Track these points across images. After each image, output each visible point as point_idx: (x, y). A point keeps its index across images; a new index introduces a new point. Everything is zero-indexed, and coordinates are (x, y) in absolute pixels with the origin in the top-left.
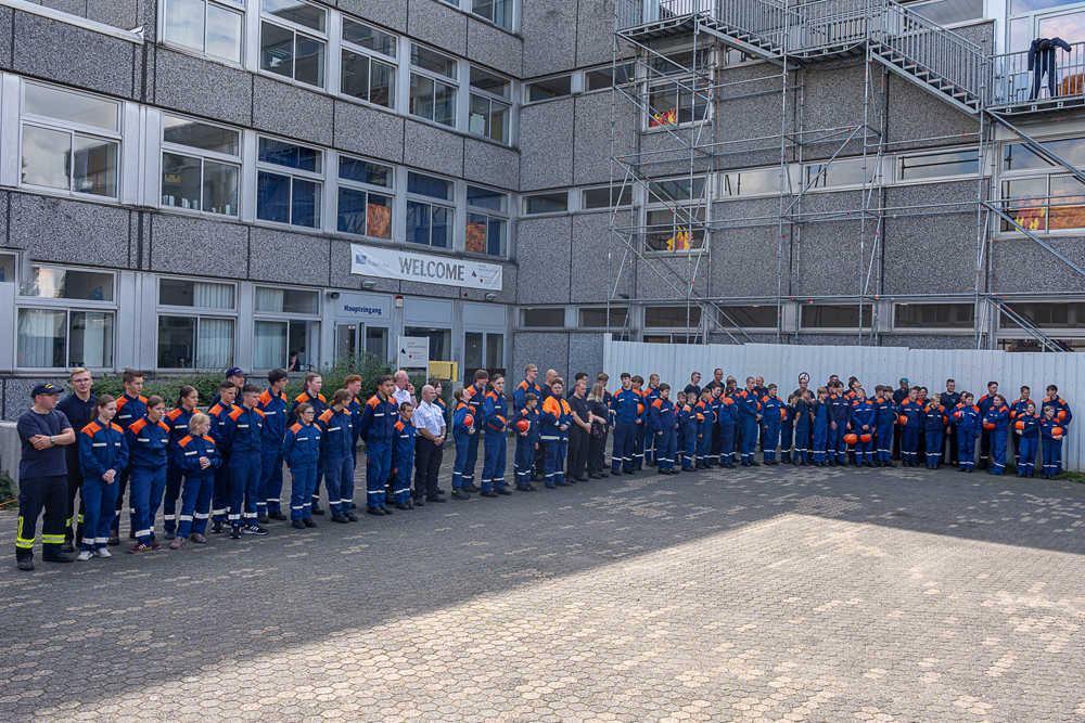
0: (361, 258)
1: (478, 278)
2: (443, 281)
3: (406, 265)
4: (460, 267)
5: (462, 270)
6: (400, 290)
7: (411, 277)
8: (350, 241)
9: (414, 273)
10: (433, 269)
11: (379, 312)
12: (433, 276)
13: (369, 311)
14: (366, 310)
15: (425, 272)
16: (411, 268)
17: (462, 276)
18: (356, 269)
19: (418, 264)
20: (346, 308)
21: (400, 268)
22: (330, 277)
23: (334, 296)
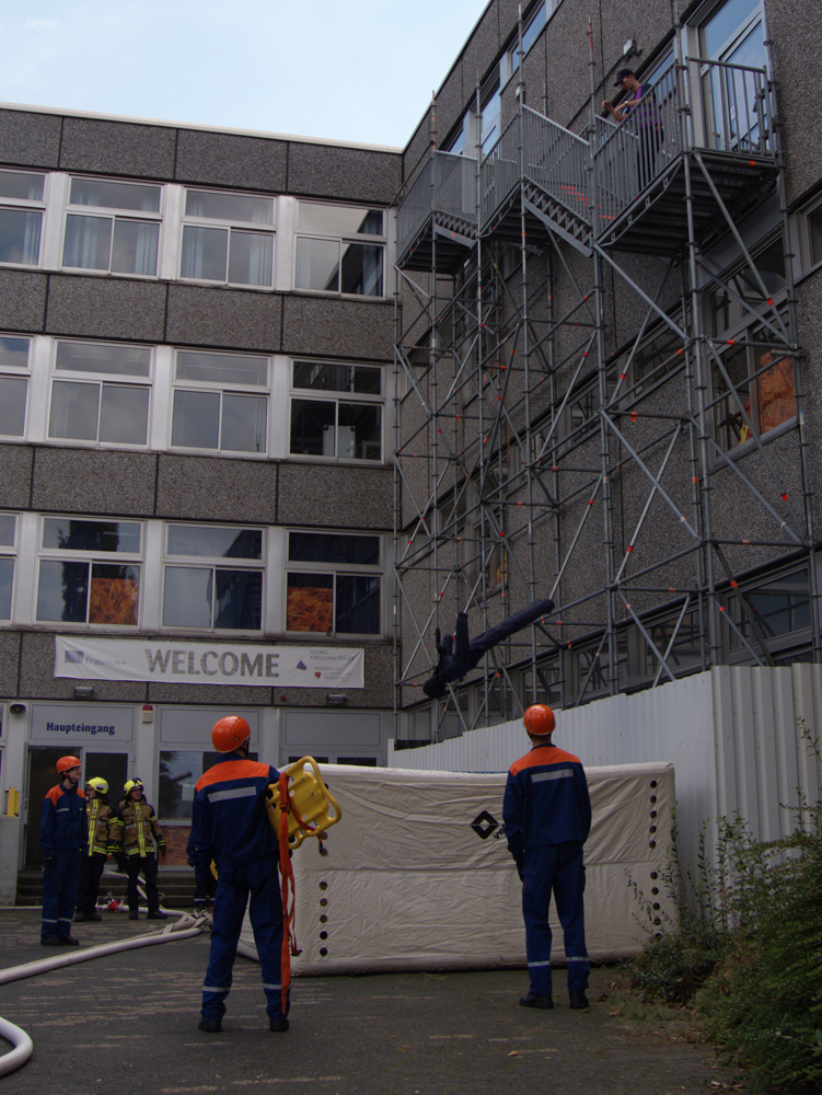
0: (75, 655)
1: (310, 672)
2: (237, 679)
3: (158, 661)
4: (269, 657)
5: (274, 660)
6: (146, 695)
7: (169, 677)
8: (54, 633)
9: (175, 670)
10: (212, 663)
11: (111, 731)
12: (213, 673)
13: (93, 730)
14: (86, 728)
15: (197, 666)
16: (170, 664)
17: (274, 670)
18: (63, 670)
19: (184, 657)
20: (50, 727)
21: (147, 665)
22: (19, 684)
23: (18, 710)
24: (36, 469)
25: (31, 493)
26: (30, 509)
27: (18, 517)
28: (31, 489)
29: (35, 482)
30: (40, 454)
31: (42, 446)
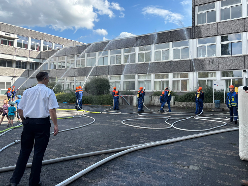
22: (245, 66)
23: (245, 71)
24: (245, 23)
25: (244, 28)
26: (244, 31)
27: (242, 34)
28: (244, 27)
29: (245, 26)
30: (245, 20)
31: (246, 18)
